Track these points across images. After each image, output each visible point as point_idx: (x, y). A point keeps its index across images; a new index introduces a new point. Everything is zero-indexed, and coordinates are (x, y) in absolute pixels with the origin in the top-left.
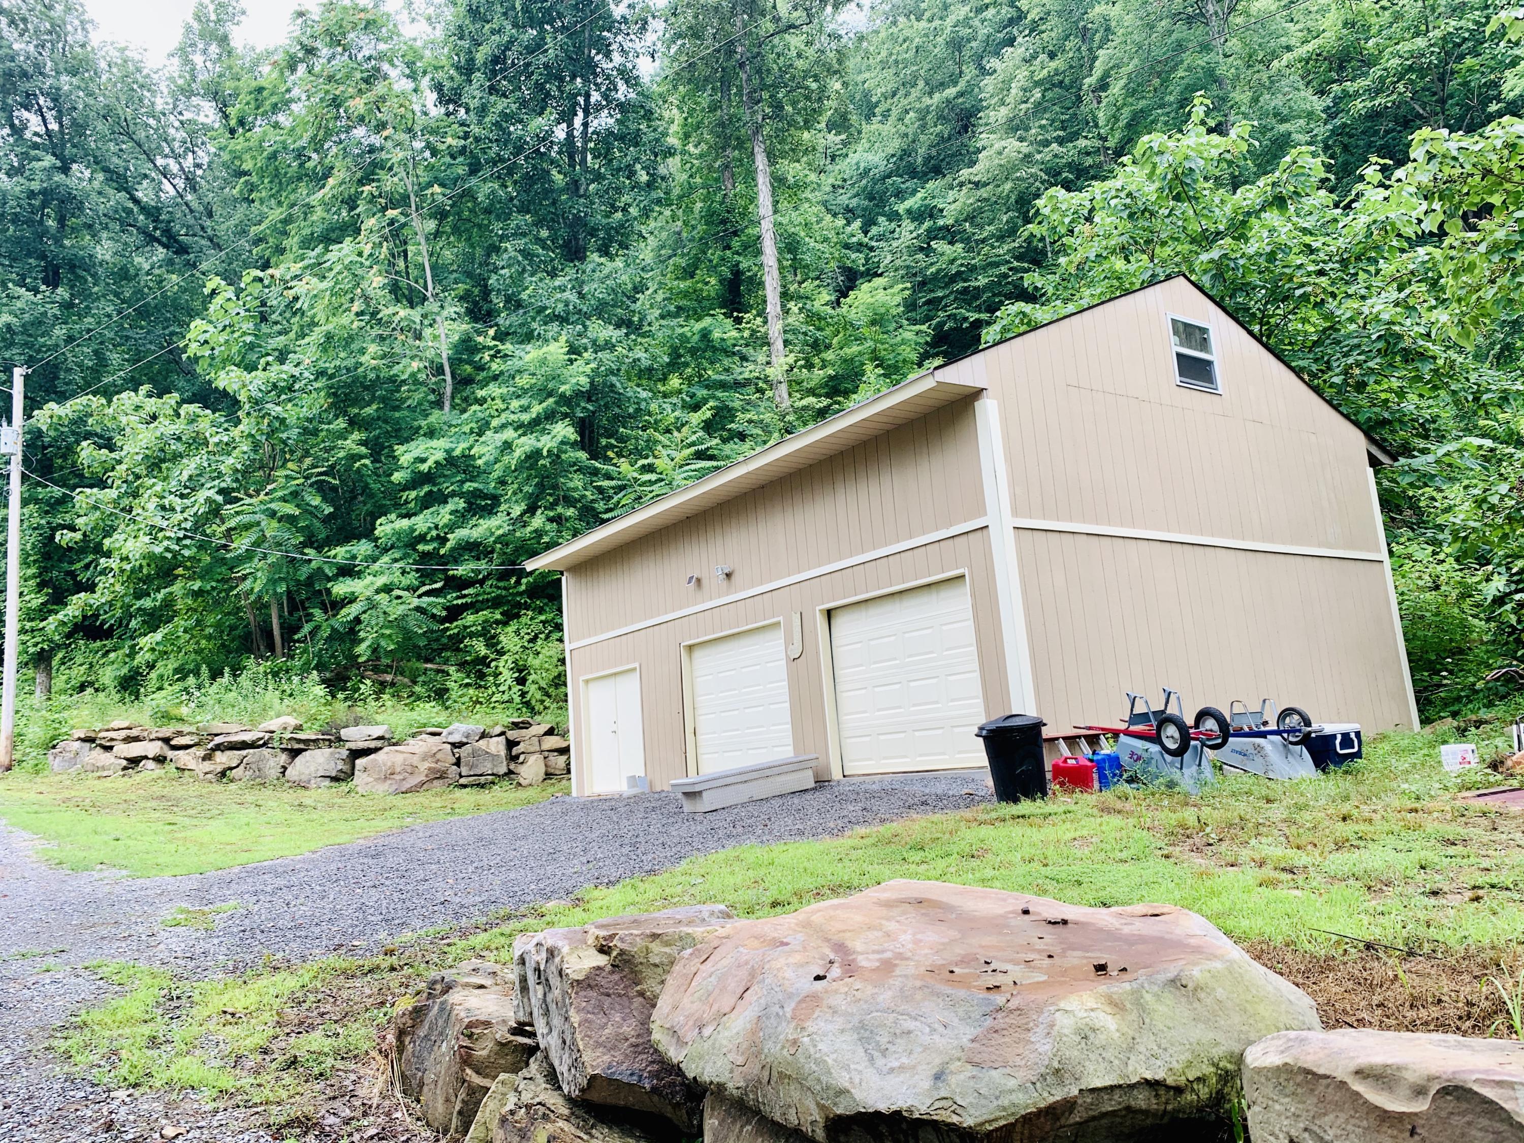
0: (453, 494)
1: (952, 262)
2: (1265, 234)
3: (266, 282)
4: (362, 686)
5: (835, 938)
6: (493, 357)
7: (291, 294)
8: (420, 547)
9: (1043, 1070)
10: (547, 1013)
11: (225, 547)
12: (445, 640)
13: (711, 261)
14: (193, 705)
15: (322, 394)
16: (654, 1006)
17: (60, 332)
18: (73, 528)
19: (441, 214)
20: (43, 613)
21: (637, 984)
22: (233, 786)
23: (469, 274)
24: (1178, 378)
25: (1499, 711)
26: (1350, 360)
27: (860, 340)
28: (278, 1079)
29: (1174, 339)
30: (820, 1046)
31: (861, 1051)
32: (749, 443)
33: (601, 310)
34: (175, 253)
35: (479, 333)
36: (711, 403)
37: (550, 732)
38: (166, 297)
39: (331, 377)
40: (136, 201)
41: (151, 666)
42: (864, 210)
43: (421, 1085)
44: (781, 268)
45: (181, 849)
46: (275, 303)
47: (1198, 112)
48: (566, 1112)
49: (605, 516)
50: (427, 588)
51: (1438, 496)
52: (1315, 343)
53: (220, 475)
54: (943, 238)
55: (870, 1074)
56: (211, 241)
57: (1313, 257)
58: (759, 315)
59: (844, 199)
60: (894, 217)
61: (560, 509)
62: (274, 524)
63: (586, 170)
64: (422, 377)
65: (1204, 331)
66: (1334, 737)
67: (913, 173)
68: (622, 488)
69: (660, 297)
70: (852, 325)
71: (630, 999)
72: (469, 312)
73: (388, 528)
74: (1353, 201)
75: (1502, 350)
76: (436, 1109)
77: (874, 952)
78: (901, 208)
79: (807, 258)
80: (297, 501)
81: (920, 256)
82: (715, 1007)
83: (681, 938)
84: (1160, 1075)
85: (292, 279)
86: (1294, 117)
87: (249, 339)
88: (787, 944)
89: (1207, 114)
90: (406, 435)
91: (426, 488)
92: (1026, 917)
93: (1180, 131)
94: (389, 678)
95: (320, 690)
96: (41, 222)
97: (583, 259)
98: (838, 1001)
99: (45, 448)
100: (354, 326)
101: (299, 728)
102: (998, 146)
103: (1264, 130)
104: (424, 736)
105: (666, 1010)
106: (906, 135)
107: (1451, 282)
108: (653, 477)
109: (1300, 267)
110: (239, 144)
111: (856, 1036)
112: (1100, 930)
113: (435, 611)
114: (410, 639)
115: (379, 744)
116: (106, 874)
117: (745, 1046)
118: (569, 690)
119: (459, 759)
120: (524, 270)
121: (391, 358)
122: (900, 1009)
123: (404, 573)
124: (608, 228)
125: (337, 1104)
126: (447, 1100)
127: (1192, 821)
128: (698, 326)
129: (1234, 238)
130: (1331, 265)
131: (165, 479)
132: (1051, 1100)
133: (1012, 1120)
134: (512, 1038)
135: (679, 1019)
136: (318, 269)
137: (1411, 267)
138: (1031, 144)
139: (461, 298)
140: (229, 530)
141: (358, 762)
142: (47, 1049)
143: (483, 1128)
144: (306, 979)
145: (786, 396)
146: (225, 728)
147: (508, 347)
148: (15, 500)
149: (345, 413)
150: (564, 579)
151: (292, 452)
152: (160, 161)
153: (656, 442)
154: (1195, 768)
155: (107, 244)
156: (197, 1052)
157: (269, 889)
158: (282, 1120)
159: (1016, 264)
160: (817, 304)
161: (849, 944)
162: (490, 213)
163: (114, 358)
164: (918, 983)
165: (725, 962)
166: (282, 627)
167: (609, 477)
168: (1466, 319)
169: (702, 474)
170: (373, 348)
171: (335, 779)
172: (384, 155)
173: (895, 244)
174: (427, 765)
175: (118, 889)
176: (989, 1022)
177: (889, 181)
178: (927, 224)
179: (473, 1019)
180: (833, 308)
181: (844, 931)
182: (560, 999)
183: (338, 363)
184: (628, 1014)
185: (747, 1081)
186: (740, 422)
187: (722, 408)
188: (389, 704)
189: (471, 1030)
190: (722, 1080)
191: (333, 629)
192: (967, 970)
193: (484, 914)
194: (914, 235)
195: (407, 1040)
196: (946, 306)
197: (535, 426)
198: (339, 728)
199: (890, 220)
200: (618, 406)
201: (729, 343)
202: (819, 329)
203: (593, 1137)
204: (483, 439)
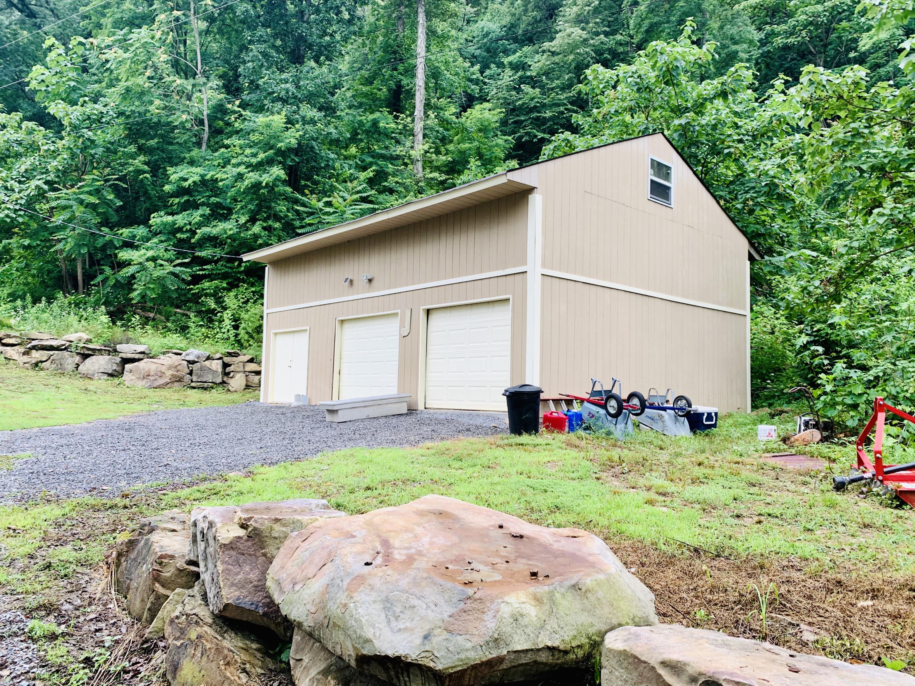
0: (203, 204)
1: (532, 99)
2: (714, 112)
3: (88, 47)
4: (133, 319)
5: (384, 535)
6: (237, 119)
7: (103, 57)
8: (179, 235)
9: (488, 639)
10: (206, 559)
11: (47, 219)
12: (189, 296)
13: (384, 76)
14: (18, 319)
15: (122, 127)
16: (271, 563)
19: (211, 19)
21: (262, 549)
22: (42, 373)
23: (227, 62)
24: (649, 195)
25: (793, 406)
26: (748, 196)
27: (471, 140)
28: (37, 576)
29: (651, 171)
30: (360, 610)
31: (383, 616)
32: (395, 196)
33: (310, 98)
34: (27, 16)
35: (229, 103)
36: (374, 168)
37: (251, 361)
38: (19, 46)
39: (128, 117)
42: (483, 58)
43: (128, 588)
44: (427, 88)
46: (92, 61)
47: (688, 30)
48: (210, 621)
49: (299, 231)
50: (179, 261)
51: (782, 281)
52: (731, 183)
53: (47, 172)
54: (528, 84)
55: (386, 631)
56: (52, 11)
57: (738, 131)
58: (410, 115)
59: (472, 49)
60: (501, 65)
61: (270, 222)
62: (82, 209)
63: (309, 5)
64: (188, 125)
65: (669, 168)
66: (703, 414)
67: (515, 40)
68: (312, 214)
69: (349, 94)
70: (467, 130)
71: (257, 557)
72: (225, 86)
73: (158, 220)
74: (766, 99)
75: (831, 199)
76: (135, 604)
77: (405, 548)
78: (506, 60)
79: (444, 84)
80: (99, 195)
81: (514, 93)
82: (304, 573)
83: (293, 523)
84: (556, 644)
85: (106, 47)
86: (742, 42)
87: (72, 84)
88: (354, 537)
89: (693, 32)
90: (178, 161)
91: (186, 198)
92: (501, 530)
93: (676, 40)
94: (152, 315)
95: (105, 319)
97: (302, 63)
98: (376, 582)
100: (146, 86)
101: (89, 341)
102: (568, 31)
103: (724, 47)
104: (170, 354)
105: (277, 568)
106: (514, 15)
107: (810, 159)
108: (331, 210)
109: (729, 136)
111: (382, 606)
112: (540, 545)
113: (183, 276)
114: (167, 292)
115: (141, 356)
117: (317, 601)
118: (264, 336)
119: (192, 371)
120: (262, 65)
121: (169, 110)
122: (411, 591)
123: (166, 250)
124: (320, 45)
125: (73, 596)
126: (143, 600)
127: (616, 458)
128: (371, 117)
129: (695, 113)
130: (747, 137)
131: (9, 169)
132: (490, 657)
133: (465, 667)
134: (187, 567)
135: (283, 576)
136: (124, 44)
137: (791, 145)
138: (589, 33)
139: (221, 77)
140: (52, 208)
141: (126, 366)
143: (161, 621)
144: (67, 510)
145: (420, 169)
146: (40, 336)
147: (247, 113)
149: (136, 142)
150: (267, 268)
151: (98, 163)
153: (336, 188)
154: (623, 425)
157: (54, 445)
158: (35, 604)
159: (569, 106)
160: (447, 113)
161: (391, 541)
162: (244, 24)
164: (425, 575)
165: (316, 543)
166: (84, 274)
167: (304, 205)
168: (814, 182)
169: (363, 213)
170: (157, 102)
171: (111, 375)
173: (499, 83)
174: (171, 372)
176: (462, 605)
177: (501, 42)
178: (520, 73)
179: (164, 553)
180: (457, 118)
181: (390, 531)
182: (213, 553)
183: (133, 108)
184: (254, 567)
185: (316, 623)
186: (391, 182)
187: (381, 172)
188: (150, 332)
189: (161, 560)
190: (301, 620)
191: (117, 280)
192: (456, 568)
193: (190, 475)
194: (512, 79)
195: (123, 559)
196: (525, 126)
197: (258, 167)
198: (116, 344)
199: (498, 67)
200: (315, 161)
201: (390, 130)
202: (447, 130)
203: (224, 638)
204: (225, 169)
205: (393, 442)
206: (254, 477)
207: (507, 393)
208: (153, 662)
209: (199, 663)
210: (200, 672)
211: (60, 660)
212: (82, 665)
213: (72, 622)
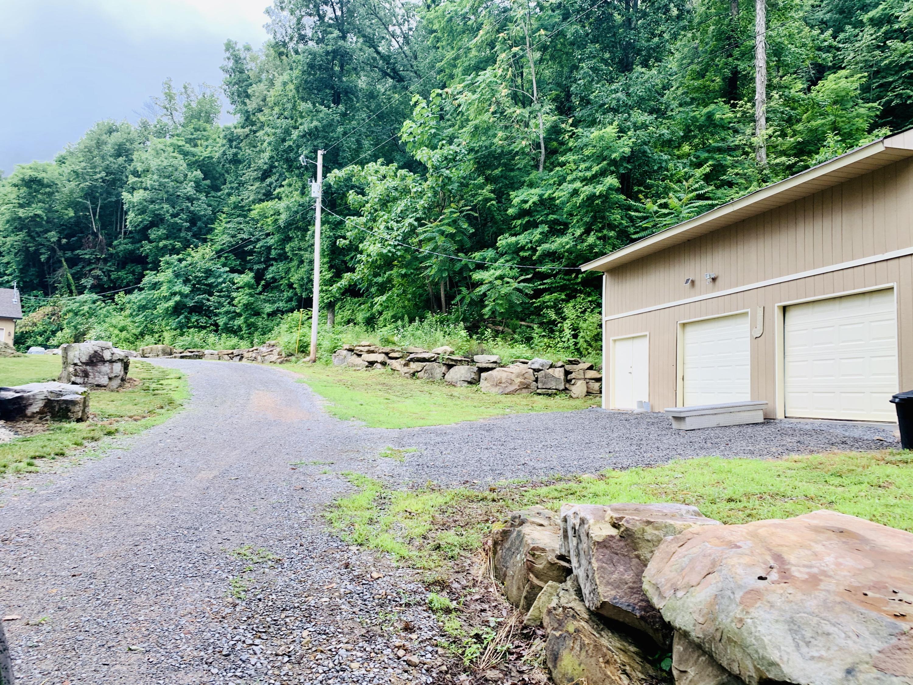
0: (542, 222)
1: (903, 55)
3: (444, 96)
4: (486, 333)
5: (776, 549)
6: (571, 137)
7: (457, 102)
8: (521, 254)
10: (578, 555)
11: (418, 251)
12: (532, 309)
13: (717, 65)
14: (400, 336)
15: (472, 162)
16: (646, 566)
17: (340, 129)
18: (344, 238)
19: (544, 47)
20: (331, 282)
21: (635, 550)
22: (418, 381)
23: (559, 85)
27: (824, 115)
28: (430, 555)
30: (759, 628)
31: (789, 638)
32: (735, 189)
33: (641, 103)
34: (398, 81)
35: (563, 122)
36: (710, 163)
37: (591, 368)
38: (392, 108)
39: (477, 152)
40: (378, 53)
41: (380, 313)
42: (835, 21)
43: (505, 575)
44: (768, 67)
45: (391, 414)
46: (448, 109)
48: (586, 617)
49: (634, 237)
50: (522, 278)
53: (416, 210)
54: (897, 38)
55: (795, 657)
56: (416, 73)
58: (749, 101)
59: (820, 15)
60: (860, 24)
61: (605, 232)
62: (443, 239)
63: (637, 11)
64: (527, 150)
68: (645, 218)
69: (680, 92)
70: (818, 105)
71: (630, 558)
72: (558, 108)
73: (504, 242)
76: (512, 591)
77: (804, 566)
78: (865, 18)
79: (789, 59)
80: (456, 225)
81: (877, 52)
82: (686, 579)
83: (666, 527)
85: (458, 94)
87: (433, 131)
88: (739, 547)
90: (516, 185)
91: (527, 219)
94: (501, 328)
95: (464, 333)
96: (332, 69)
97: (631, 70)
98: (774, 598)
99: (332, 194)
100: (491, 121)
101: (452, 353)
104: (518, 363)
105: (653, 572)
108: (666, 211)
110: (431, 15)
111: (786, 627)
113: (527, 291)
114: (513, 307)
115: (494, 365)
116: (355, 423)
117: (705, 611)
118: (604, 343)
119: (537, 378)
120: (593, 80)
121: (510, 139)
122: (822, 615)
123: (511, 268)
124: (649, 49)
125: (460, 576)
126: (519, 588)
128: (705, 110)
131: (389, 212)
134: (557, 561)
135: (661, 580)
136: (472, 87)
139: (554, 100)
140: (420, 241)
141: (482, 374)
142: (322, 516)
143: (537, 611)
144: (448, 499)
145: (764, 156)
146: (415, 350)
147: (579, 130)
148: (318, 222)
149: (484, 174)
150: (604, 277)
151: (454, 197)
152: (391, 28)
153: (670, 189)
155: (363, 78)
156: (391, 532)
157: (432, 442)
158: (431, 580)
160: (792, 91)
161: (785, 556)
162: (574, 45)
163: (366, 143)
164: (838, 599)
165: (695, 550)
166: (446, 296)
167: (637, 211)
169: (700, 211)
170: (500, 134)
171: (470, 383)
172: (512, 13)
173: (857, 45)
174: (519, 380)
175: (360, 433)
176: (894, 641)
178: (885, 28)
179: (535, 545)
180: (805, 93)
181: (782, 546)
182: (586, 550)
183: (481, 143)
184: (628, 568)
185: (705, 635)
186: (730, 175)
187: (717, 166)
188: (500, 343)
189: (534, 552)
190: (688, 629)
191: (472, 299)
192: (878, 596)
193: (546, 475)
194: (874, 36)
195: (499, 548)
196: (895, 88)
197: (594, 179)
198: (473, 355)
199: (855, 27)
200: (647, 165)
201: (726, 121)
202: (793, 109)
203: (602, 636)
204: (561, 187)
205: (752, 453)
206: (608, 481)
207: (897, 400)
208: (533, 648)
209: (578, 656)
210: (580, 665)
211: (455, 632)
212: (474, 640)
213: (462, 600)
